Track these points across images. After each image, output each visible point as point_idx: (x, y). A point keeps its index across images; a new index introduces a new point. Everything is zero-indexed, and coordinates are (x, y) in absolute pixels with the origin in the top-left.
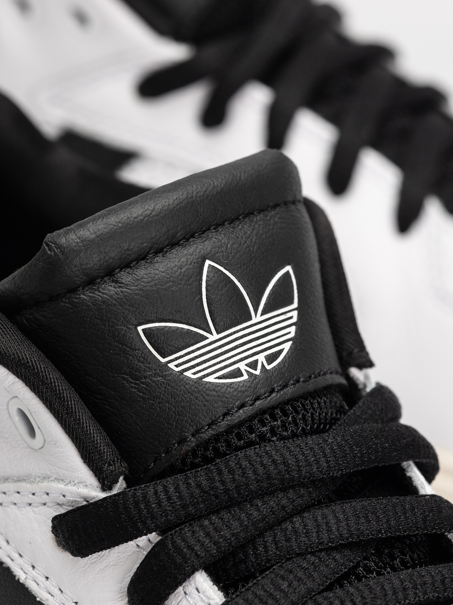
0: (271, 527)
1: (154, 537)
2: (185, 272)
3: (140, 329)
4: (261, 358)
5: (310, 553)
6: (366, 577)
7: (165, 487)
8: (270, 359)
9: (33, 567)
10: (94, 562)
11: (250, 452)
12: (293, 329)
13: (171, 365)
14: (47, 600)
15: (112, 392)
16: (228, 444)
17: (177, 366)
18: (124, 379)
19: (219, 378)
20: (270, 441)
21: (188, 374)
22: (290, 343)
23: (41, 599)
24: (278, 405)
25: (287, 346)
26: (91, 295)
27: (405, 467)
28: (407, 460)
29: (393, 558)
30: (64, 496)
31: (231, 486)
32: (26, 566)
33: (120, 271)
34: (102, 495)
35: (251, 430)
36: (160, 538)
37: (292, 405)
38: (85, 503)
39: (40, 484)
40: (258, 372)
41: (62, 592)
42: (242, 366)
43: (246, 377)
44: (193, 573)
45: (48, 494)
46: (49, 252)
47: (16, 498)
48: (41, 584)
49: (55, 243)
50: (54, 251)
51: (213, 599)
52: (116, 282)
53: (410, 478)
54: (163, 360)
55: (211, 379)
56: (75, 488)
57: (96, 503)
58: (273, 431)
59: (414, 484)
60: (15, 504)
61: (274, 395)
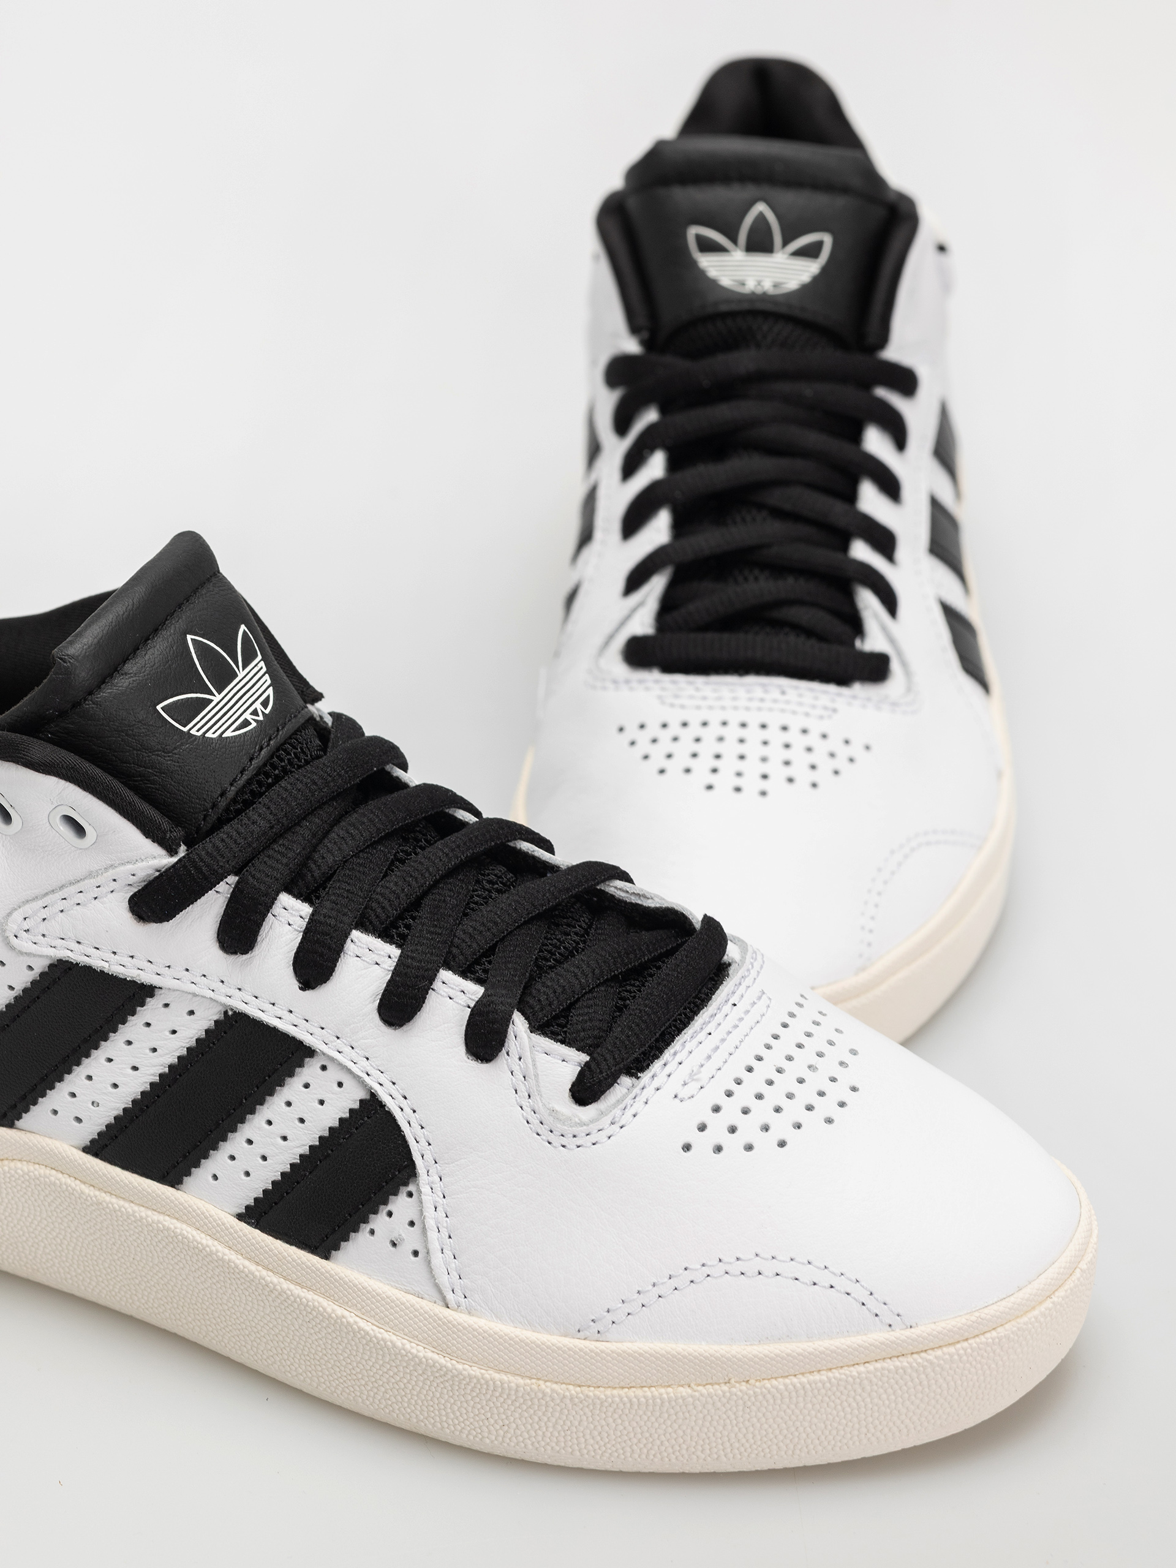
0: (321, 841)
1: (232, 879)
2: (176, 649)
3: (159, 708)
4: (258, 705)
5: (360, 851)
6: (408, 859)
7: (228, 834)
8: (265, 704)
9: (114, 953)
10: (180, 922)
11: (283, 783)
12: (267, 677)
13: (193, 732)
14: (139, 975)
15: (150, 771)
16: (260, 784)
17: (198, 731)
18: (158, 755)
19: (234, 731)
20: (291, 772)
21: (209, 735)
22: (271, 688)
23: (132, 977)
24: (285, 741)
25: (270, 691)
26: (109, 691)
27: (389, 770)
28: (388, 764)
29: (418, 840)
30: (134, 875)
31: (281, 815)
32: (107, 954)
33: (124, 665)
34: (174, 860)
35: (274, 767)
36: (237, 878)
37: (289, 744)
38: (157, 874)
39: (105, 875)
40: (261, 718)
41: (151, 962)
42: (247, 716)
43: (254, 724)
44: (278, 895)
45: (115, 880)
46: (65, 664)
47: (80, 898)
48: (129, 964)
49: (68, 655)
50: (70, 662)
51: (302, 910)
52: (126, 674)
53: (397, 778)
54: (185, 729)
55: (228, 734)
56: (144, 863)
57: (169, 869)
58: (290, 762)
59: (403, 780)
60: (79, 904)
61: (280, 733)
